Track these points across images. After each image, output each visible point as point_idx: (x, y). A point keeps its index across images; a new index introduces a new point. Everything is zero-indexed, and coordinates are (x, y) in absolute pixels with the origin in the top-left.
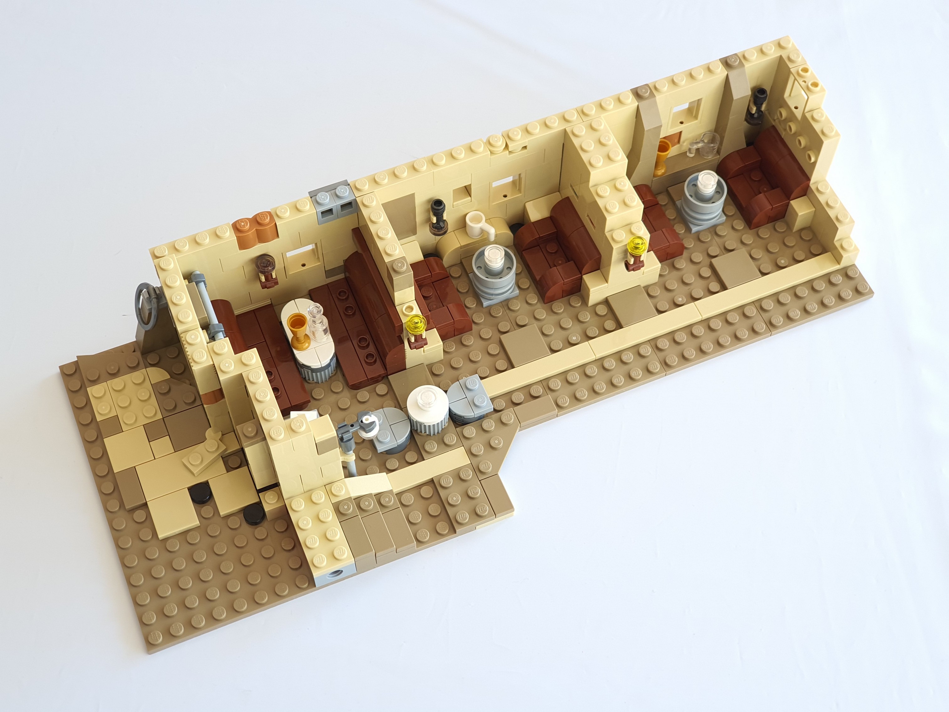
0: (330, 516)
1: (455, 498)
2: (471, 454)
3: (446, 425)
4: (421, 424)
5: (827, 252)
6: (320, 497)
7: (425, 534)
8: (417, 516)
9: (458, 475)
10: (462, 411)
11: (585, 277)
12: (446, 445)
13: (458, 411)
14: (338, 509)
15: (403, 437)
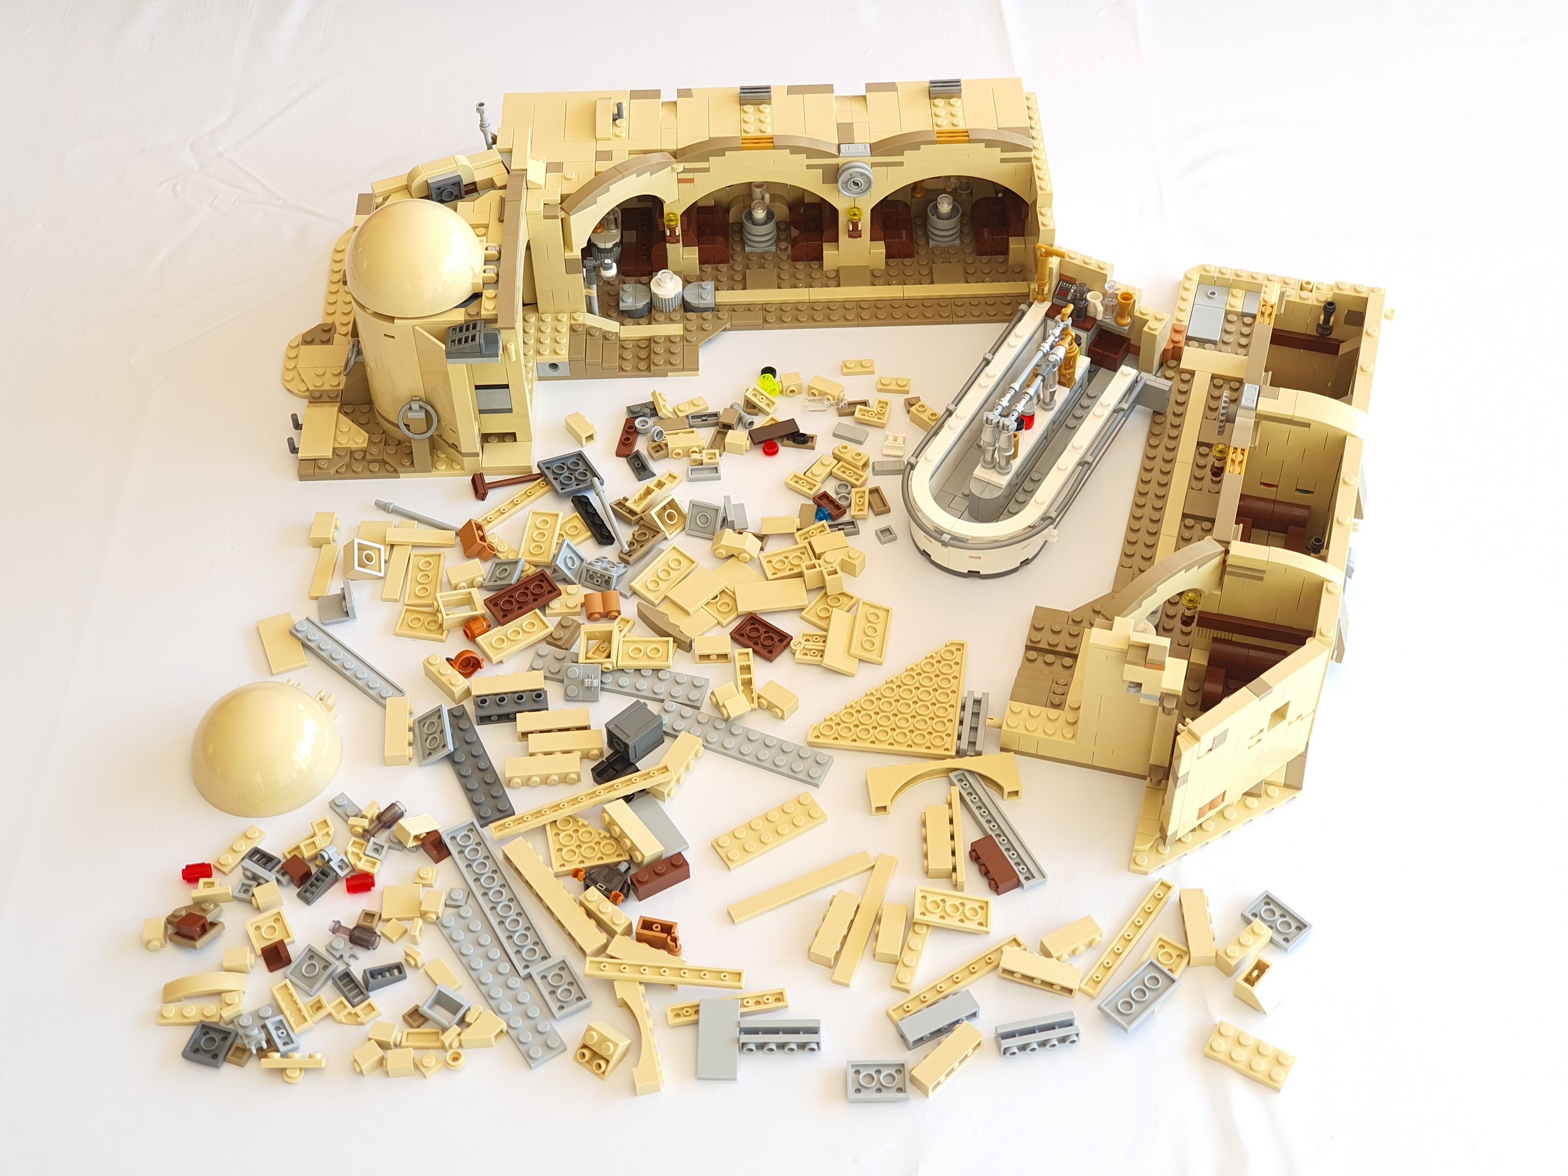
0: (565, 330)
1: (659, 349)
2: (686, 329)
3: (678, 308)
4: (656, 295)
5: (1026, 281)
6: (565, 318)
7: (628, 366)
8: (628, 355)
9: (669, 339)
10: (692, 299)
11: (824, 244)
12: (671, 320)
13: (687, 299)
14: (572, 329)
15: (641, 304)
